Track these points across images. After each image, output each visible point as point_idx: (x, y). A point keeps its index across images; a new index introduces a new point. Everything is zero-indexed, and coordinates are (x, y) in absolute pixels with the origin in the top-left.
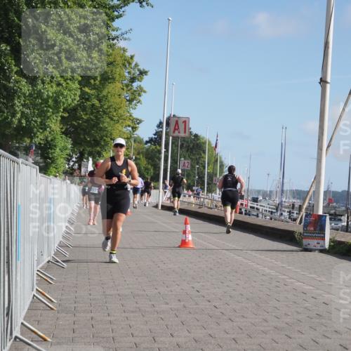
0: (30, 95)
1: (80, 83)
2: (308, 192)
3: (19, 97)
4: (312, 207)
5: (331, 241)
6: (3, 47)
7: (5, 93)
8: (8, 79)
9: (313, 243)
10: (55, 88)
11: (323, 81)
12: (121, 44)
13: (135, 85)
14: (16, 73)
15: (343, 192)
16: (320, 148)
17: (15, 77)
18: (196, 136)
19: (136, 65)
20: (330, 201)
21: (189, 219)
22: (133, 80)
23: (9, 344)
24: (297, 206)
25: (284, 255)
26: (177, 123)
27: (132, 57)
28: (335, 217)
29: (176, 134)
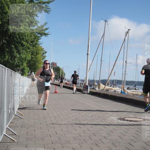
0: (19, 57)
1: (31, 54)
2: (84, 80)
3: (16, 58)
4: (85, 83)
5: (90, 91)
6: (13, 46)
7: (13, 57)
8: (14, 53)
9: (85, 92)
10: (25, 56)
11: (88, 54)
12: (41, 45)
13: (44, 55)
14: (16, 52)
15: (93, 80)
16: (87, 70)
17: (15, 53)
18: (58, 67)
19: (44, 50)
20: (89, 82)
21: (57, 87)
22: (43, 54)
23: (14, 116)
24: (82, 83)
25: (78, 95)
26: (54, 64)
27: (43, 49)
28: (91, 86)
29: (54, 66)
